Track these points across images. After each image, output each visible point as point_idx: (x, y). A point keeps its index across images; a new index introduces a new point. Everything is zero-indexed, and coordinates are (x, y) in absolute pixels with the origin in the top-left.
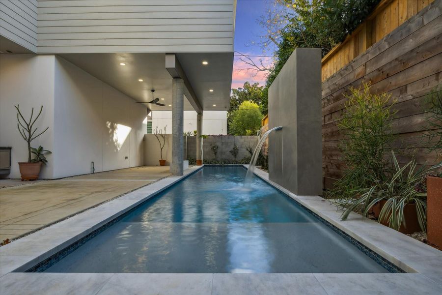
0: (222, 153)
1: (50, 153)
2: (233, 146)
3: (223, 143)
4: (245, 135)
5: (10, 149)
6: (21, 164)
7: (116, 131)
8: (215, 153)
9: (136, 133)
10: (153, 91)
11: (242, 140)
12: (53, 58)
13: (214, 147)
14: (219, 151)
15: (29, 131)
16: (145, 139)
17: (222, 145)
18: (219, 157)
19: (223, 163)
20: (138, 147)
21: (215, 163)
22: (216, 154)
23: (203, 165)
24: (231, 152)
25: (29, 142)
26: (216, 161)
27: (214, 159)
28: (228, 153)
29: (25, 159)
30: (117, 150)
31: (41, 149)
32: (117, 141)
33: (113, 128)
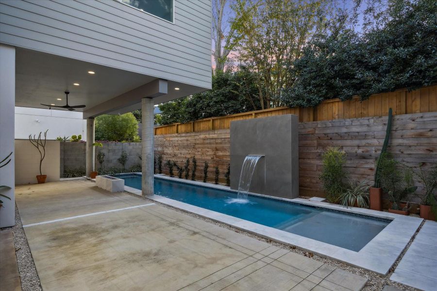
0: (108, 161)
2: (120, 153)
4: (133, 142)
10: (67, 93)
11: (131, 147)
13: (99, 155)
14: (105, 159)
17: (109, 152)
18: (106, 166)
24: (119, 160)
27: (101, 169)
28: (116, 161)
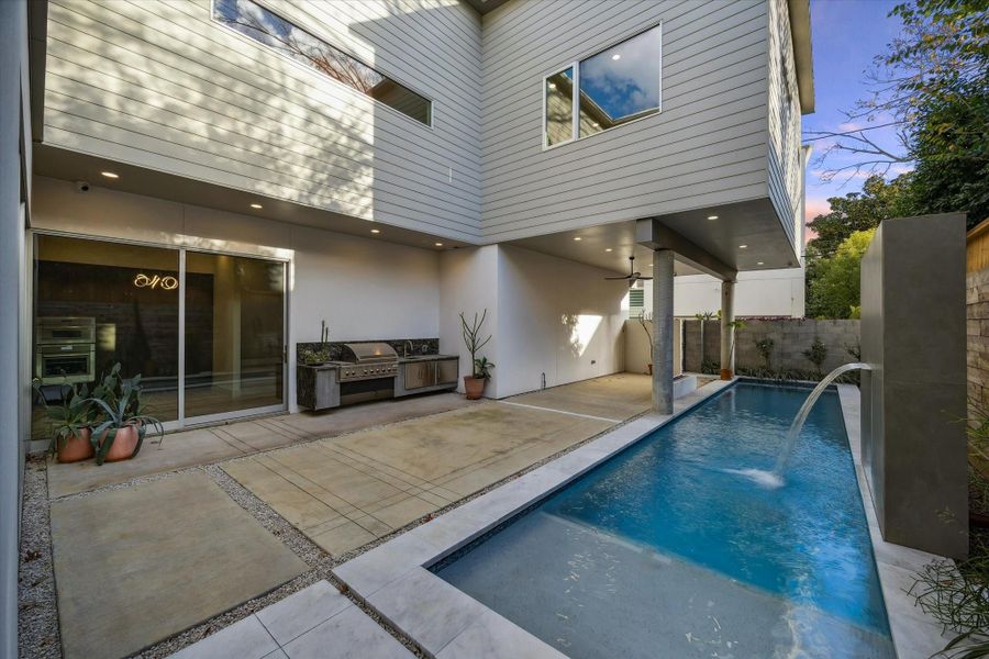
0: (783, 355)
1: (493, 366)
2: (812, 342)
3: (785, 334)
4: (847, 318)
5: (457, 358)
6: (467, 379)
7: (577, 327)
8: (767, 355)
9: (609, 321)
10: (632, 259)
11: (838, 330)
12: (496, 248)
13: (764, 342)
14: (775, 351)
15: (473, 341)
16: (625, 329)
17: (784, 338)
18: (776, 363)
19: (784, 377)
20: (613, 342)
21: (765, 376)
22: (767, 357)
23: (736, 378)
24: (807, 354)
25: (473, 353)
26: (769, 372)
27: (763, 368)
28: (799, 356)
29: (469, 373)
30: (578, 354)
31: (485, 360)
32: (577, 341)
33: (572, 323)
